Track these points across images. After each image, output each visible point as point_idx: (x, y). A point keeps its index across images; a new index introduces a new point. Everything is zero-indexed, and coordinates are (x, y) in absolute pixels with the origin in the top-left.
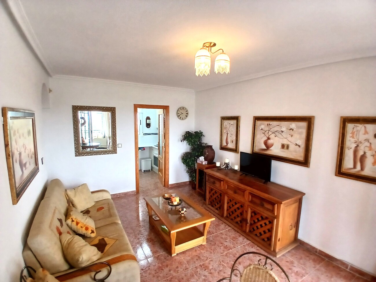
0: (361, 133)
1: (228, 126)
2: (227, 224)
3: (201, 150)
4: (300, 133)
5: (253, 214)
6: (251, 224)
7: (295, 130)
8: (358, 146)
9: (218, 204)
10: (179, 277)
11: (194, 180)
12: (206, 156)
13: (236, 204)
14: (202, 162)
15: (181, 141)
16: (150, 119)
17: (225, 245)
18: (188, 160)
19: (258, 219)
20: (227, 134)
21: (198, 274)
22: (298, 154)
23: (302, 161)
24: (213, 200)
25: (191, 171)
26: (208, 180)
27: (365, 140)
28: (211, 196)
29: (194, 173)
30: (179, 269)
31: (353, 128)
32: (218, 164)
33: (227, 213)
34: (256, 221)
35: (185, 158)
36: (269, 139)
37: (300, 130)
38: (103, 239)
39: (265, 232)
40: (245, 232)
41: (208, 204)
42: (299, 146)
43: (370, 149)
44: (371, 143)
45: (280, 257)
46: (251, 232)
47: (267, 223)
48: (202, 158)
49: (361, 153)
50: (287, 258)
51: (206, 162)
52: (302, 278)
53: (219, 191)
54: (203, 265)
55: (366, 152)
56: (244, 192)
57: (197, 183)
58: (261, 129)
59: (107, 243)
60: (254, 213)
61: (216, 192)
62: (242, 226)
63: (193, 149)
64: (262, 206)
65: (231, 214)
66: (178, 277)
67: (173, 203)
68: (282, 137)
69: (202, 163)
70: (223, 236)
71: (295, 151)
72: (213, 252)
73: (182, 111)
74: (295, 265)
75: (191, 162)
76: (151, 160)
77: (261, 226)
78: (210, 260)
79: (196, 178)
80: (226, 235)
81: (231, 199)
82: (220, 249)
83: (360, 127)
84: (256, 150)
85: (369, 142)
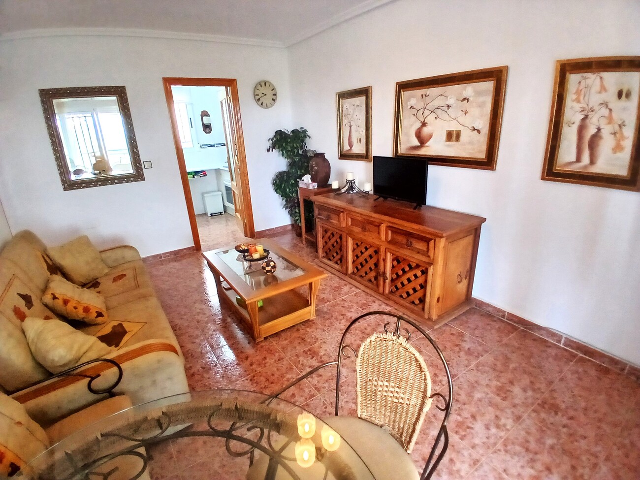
0: (593, 90)
1: (351, 110)
2: (354, 286)
3: (306, 164)
4: (481, 105)
5: (395, 263)
6: (392, 280)
7: (471, 99)
8: (586, 117)
9: (337, 254)
10: (267, 373)
11: (298, 220)
12: (313, 173)
13: (366, 249)
14: (308, 185)
15: (268, 150)
16: (208, 115)
17: (349, 317)
18: (283, 185)
19: (403, 270)
20: (351, 127)
21: (299, 366)
22: (476, 147)
23: (484, 159)
24: (329, 249)
25: (291, 205)
26: (319, 214)
27: (602, 104)
28: (326, 242)
29: (297, 208)
30: (267, 360)
31: (580, 83)
32: (335, 185)
33: (353, 266)
34: (400, 273)
35: (278, 181)
36: (424, 124)
37: (481, 99)
38: (120, 325)
39: (415, 290)
40: (383, 294)
41: (322, 257)
42: (479, 131)
43: (610, 120)
44: (611, 110)
45: (440, 328)
46: (393, 293)
47: (419, 273)
48: (307, 178)
49: (591, 131)
50: (452, 329)
51: (315, 185)
52: (478, 360)
53: (338, 231)
54: (310, 350)
55: (601, 127)
56: (379, 226)
57: (303, 224)
58: (410, 108)
59: (127, 330)
60: (397, 259)
61: (333, 234)
62: (378, 285)
63: (292, 165)
64: (409, 246)
65: (360, 267)
66: (265, 374)
67: (252, 256)
68: (448, 118)
69: (307, 187)
70: (346, 304)
71: (471, 143)
72: (328, 329)
73: (263, 90)
74: (466, 339)
75: (290, 189)
76: (222, 195)
77: (409, 280)
78: (322, 341)
79: (300, 216)
80: (351, 301)
81: (357, 242)
82: (340, 323)
83: (592, 79)
84: (403, 150)
85: (607, 106)
